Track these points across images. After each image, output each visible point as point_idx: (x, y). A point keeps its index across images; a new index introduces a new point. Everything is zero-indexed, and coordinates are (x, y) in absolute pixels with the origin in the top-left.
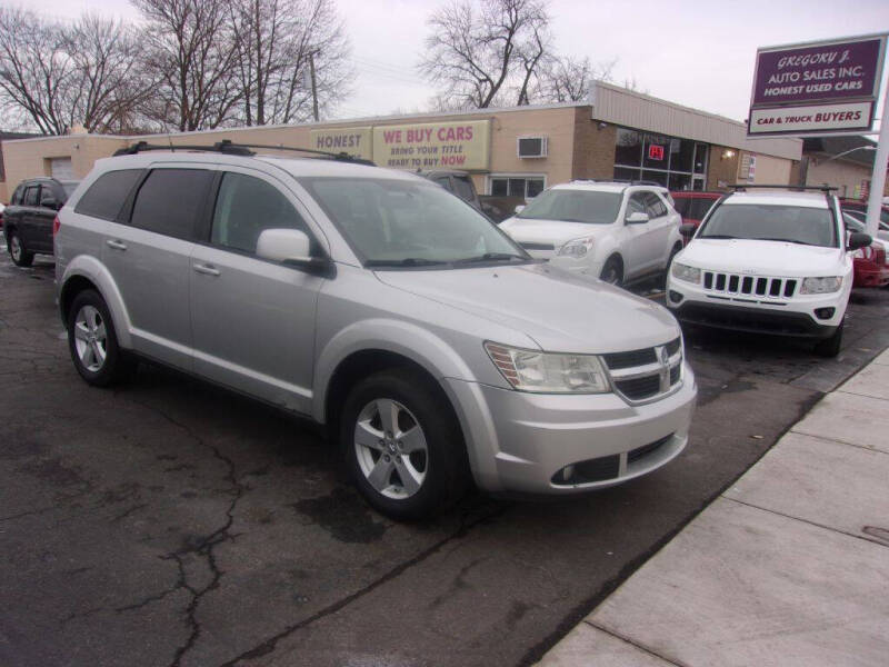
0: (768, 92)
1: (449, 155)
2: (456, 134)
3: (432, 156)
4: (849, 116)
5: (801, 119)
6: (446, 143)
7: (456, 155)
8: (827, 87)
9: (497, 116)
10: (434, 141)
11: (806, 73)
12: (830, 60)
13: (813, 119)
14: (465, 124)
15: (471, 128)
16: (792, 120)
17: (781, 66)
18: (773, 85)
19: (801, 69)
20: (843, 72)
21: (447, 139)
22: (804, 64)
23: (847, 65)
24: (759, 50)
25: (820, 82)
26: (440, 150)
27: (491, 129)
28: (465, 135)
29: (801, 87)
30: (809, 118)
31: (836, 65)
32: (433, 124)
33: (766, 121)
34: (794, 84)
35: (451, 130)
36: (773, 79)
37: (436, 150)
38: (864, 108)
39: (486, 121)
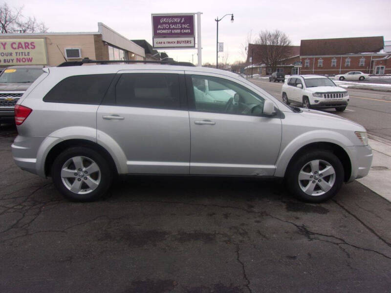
0: (159, 32)
1: (21, 57)
2: (24, 46)
3: (9, 58)
4: (188, 42)
5: (172, 42)
6: (17, 51)
7: (26, 57)
8: (179, 31)
9: (49, 37)
10: (9, 49)
11: (171, 25)
12: (178, 21)
13: (176, 42)
14: (29, 41)
15: (33, 43)
16: (169, 43)
17: (161, 22)
18: (160, 29)
19: (169, 24)
20: (183, 26)
21: (18, 48)
22: (170, 22)
23: (184, 23)
24: (152, 15)
25: (176, 29)
26: (14, 54)
27: (46, 44)
28: (30, 46)
29: (170, 31)
30: (175, 42)
31: (180, 23)
32: (8, 40)
33: (159, 43)
34: (167, 29)
35: (20, 43)
36: (159, 26)
37: (11, 54)
38: (192, 39)
39: (43, 40)
